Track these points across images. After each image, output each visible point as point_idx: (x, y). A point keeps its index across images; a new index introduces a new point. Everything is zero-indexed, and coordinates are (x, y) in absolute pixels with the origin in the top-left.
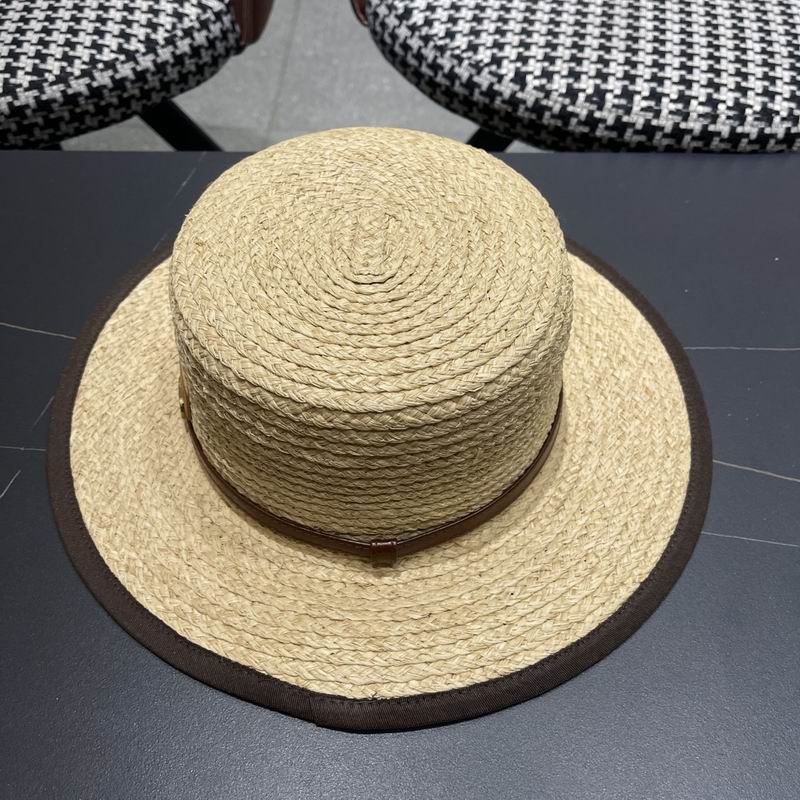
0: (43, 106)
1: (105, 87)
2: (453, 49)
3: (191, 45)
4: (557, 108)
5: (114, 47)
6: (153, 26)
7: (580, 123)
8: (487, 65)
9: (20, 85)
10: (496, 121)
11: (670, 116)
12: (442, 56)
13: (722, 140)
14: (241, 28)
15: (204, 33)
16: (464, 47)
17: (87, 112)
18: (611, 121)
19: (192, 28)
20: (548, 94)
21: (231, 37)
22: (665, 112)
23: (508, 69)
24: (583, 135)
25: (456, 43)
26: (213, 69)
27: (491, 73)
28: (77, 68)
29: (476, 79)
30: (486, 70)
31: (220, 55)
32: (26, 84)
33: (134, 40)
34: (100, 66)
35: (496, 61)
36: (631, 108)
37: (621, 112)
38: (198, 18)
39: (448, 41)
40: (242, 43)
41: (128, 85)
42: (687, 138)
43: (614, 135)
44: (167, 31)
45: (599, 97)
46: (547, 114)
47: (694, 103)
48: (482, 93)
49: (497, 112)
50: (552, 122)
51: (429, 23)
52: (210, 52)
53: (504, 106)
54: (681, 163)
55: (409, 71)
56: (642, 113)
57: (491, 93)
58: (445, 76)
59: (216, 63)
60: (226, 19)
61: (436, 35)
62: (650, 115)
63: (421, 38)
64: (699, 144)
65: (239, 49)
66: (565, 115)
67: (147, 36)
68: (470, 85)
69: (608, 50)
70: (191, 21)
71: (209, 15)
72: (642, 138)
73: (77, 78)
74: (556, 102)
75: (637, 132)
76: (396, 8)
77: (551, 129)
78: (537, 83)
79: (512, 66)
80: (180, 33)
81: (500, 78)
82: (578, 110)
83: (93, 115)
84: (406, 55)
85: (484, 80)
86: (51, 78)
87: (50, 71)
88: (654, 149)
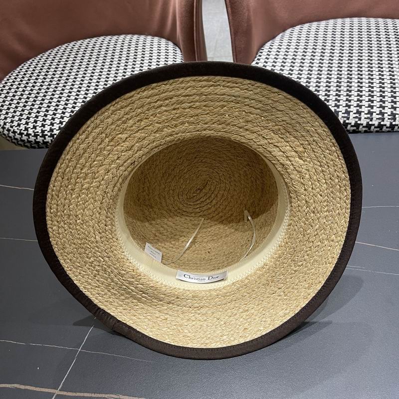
11: (365, 120)
13: (387, 128)
22: (363, 118)
36: (349, 117)
37: (345, 119)
42: (373, 127)
47: (374, 114)
54: (371, 137)
56: (354, 119)
62: (357, 120)
64: (378, 129)
69: (339, 96)
72: (355, 128)
75: (352, 126)
88: (360, 132)
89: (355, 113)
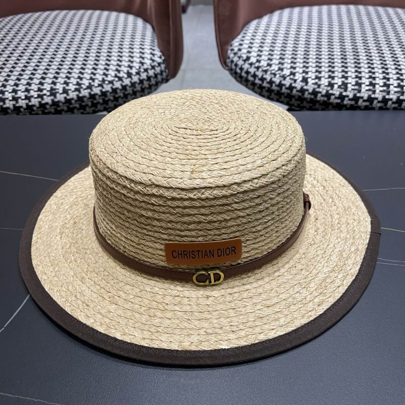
0: (80, 99)
1: (108, 91)
2: (271, 71)
3: (147, 76)
4: (324, 92)
5: (113, 75)
6: (131, 67)
7: (336, 98)
8: (288, 76)
9: (70, 90)
10: (293, 101)
11: (380, 93)
12: (266, 74)
14: (169, 70)
15: (153, 71)
16: (277, 69)
17: (99, 103)
18: (351, 96)
19: (148, 69)
20: (319, 86)
21: (164, 74)
22: (377, 91)
23: (299, 77)
24: (338, 104)
25: (272, 68)
26: (156, 87)
27: (290, 79)
28: (96, 83)
29: (283, 82)
30: (288, 78)
31: (159, 82)
32: (73, 89)
33: (122, 73)
34: (107, 82)
35: (293, 74)
36: (361, 90)
37: (356, 92)
38: (151, 65)
39: (268, 67)
40: (169, 78)
41: (118, 91)
42: (390, 103)
43: (353, 103)
44: (137, 69)
45: (344, 86)
46: (319, 95)
47: (391, 87)
48: (286, 88)
49: (294, 97)
50: (322, 98)
51: (258, 61)
52: (155, 79)
53: (298, 93)
54: (387, 115)
55: (249, 83)
56: (367, 92)
57: (291, 88)
58: (267, 83)
59: (157, 85)
60: (163, 66)
61: (263, 66)
62: (370, 93)
63: (255, 67)
64: (396, 105)
65: (167, 81)
66: (328, 95)
67: (128, 71)
68: (280, 85)
69: (346, 67)
70: (147, 65)
71: (155, 64)
72: (367, 104)
73: (96, 87)
74: (323, 89)
75: (364, 101)
76: (242, 57)
77: (321, 102)
78: (314, 81)
79: (301, 75)
80: (142, 70)
81: (295, 81)
82: (334, 92)
83: (102, 104)
84: (248, 76)
85: (287, 82)
86: (84, 87)
87: (84, 84)
88: (373, 109)
89: (367, 86)
